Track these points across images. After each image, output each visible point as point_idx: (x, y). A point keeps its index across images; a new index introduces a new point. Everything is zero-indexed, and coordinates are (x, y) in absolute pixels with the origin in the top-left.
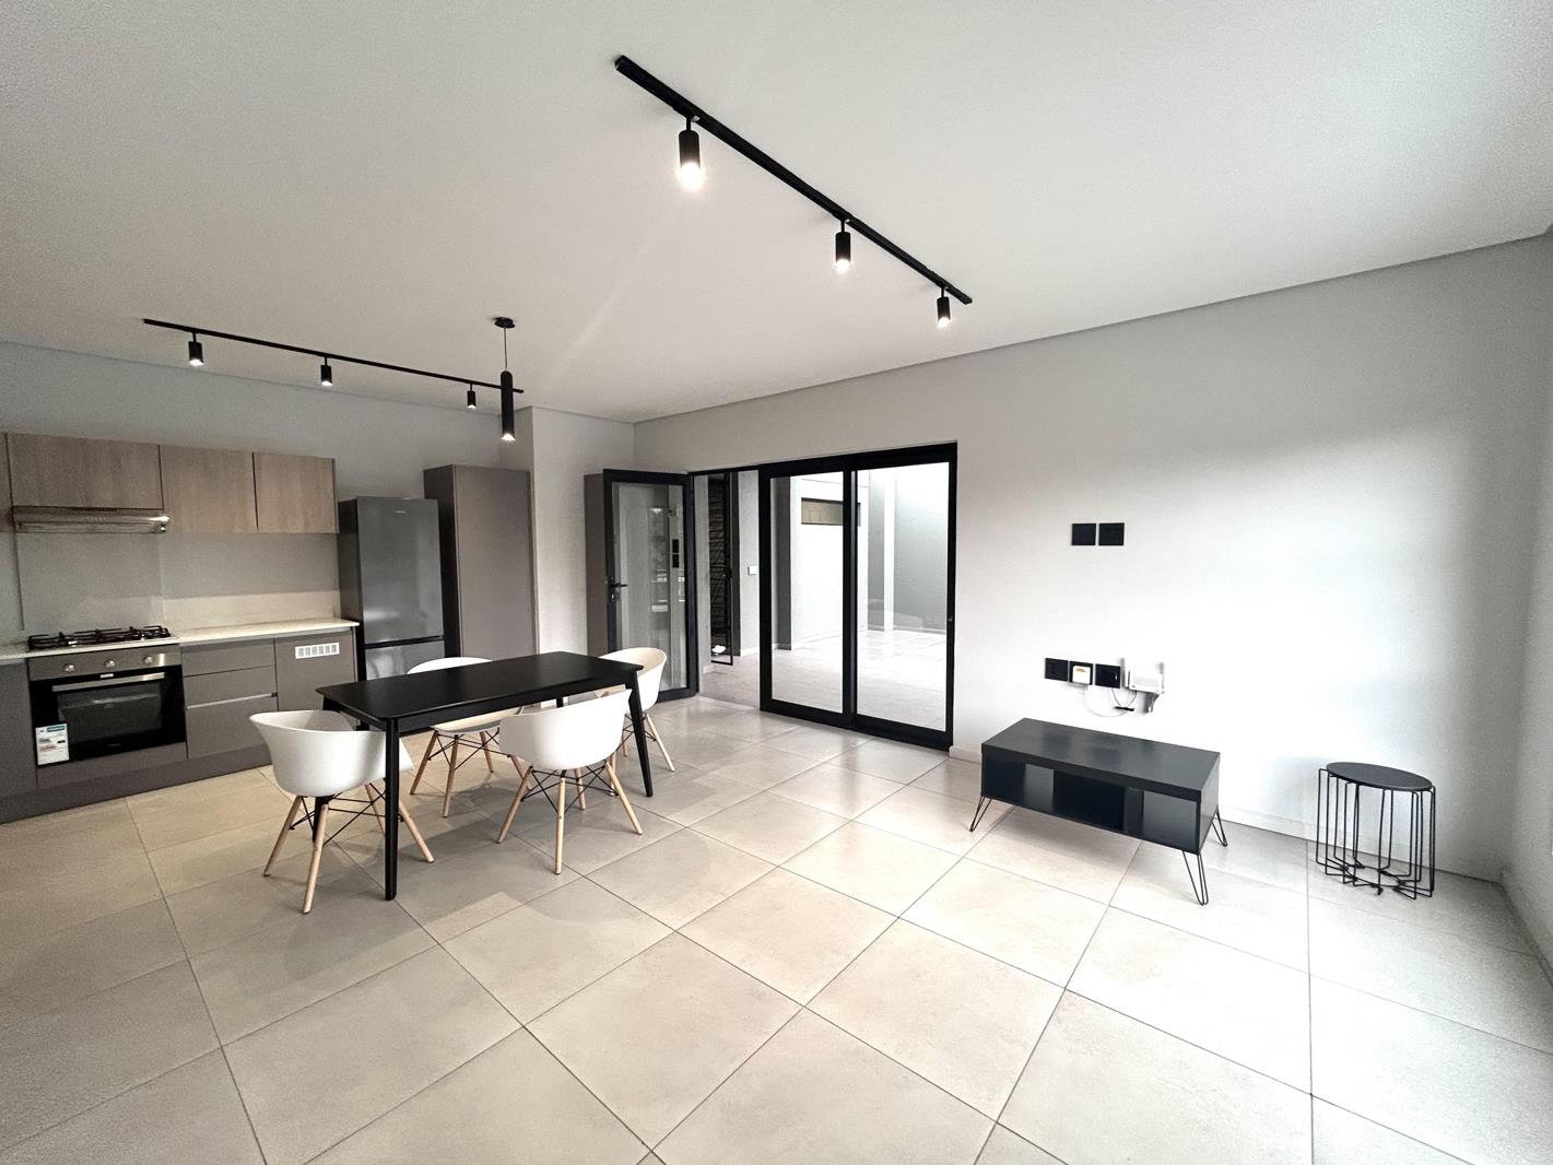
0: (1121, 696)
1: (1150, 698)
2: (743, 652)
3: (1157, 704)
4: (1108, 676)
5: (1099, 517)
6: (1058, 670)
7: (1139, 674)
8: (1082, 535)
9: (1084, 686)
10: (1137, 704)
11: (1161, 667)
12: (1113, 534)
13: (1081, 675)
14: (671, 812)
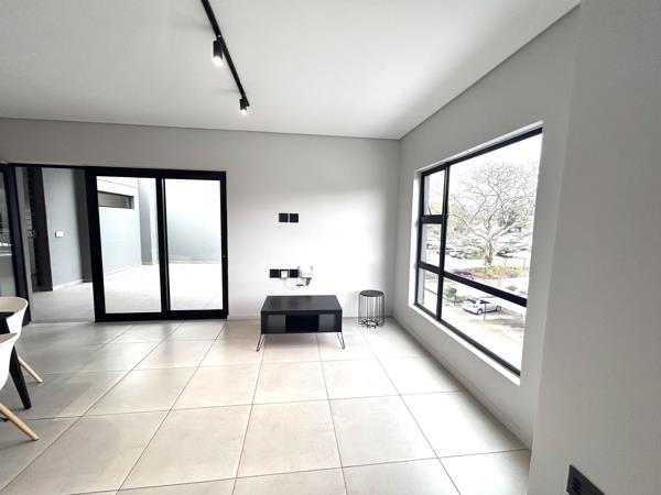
0: (299, 280)
1: (309, 279)
2: (54, 288)
3: (311, 282)
4: (294, 274)
5: (289, 211)
6: (275, 274)
7: (305, 272)
8: (283, 218)
9: (285, 279)
10: (304, 282)
11: (312, 268)
12: (294, 218)
13: (284, 275)
14: (58, 413)
